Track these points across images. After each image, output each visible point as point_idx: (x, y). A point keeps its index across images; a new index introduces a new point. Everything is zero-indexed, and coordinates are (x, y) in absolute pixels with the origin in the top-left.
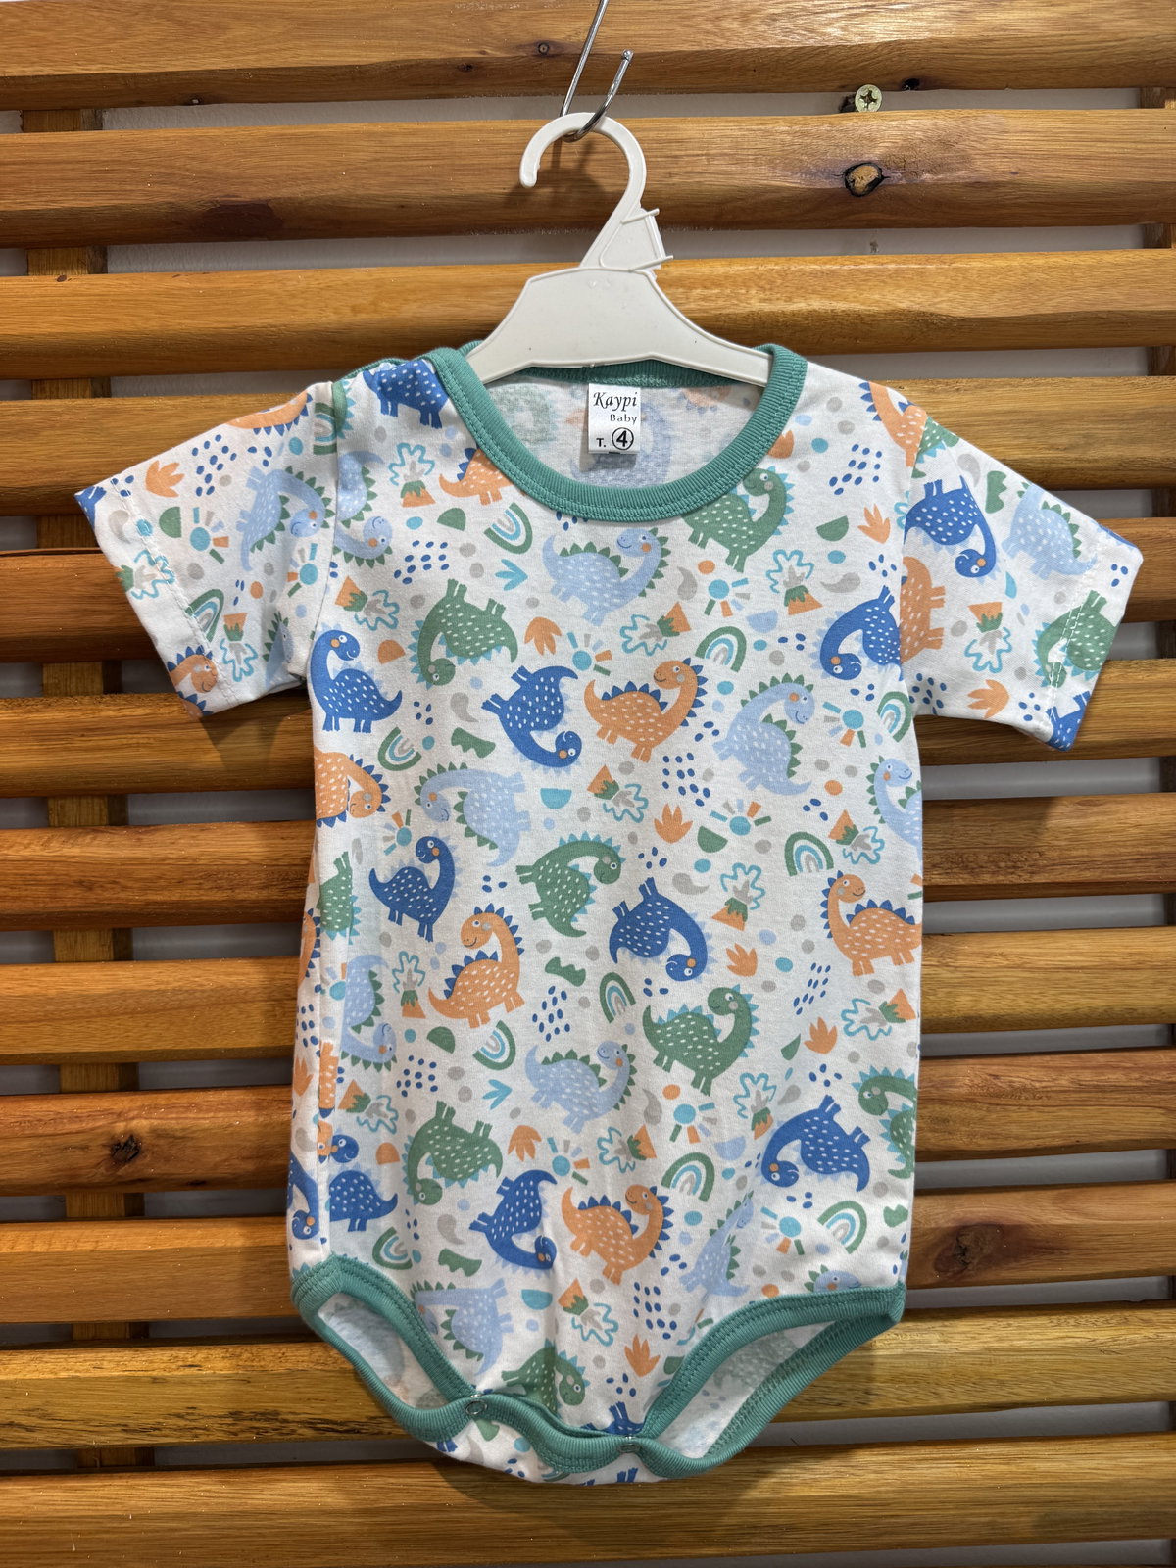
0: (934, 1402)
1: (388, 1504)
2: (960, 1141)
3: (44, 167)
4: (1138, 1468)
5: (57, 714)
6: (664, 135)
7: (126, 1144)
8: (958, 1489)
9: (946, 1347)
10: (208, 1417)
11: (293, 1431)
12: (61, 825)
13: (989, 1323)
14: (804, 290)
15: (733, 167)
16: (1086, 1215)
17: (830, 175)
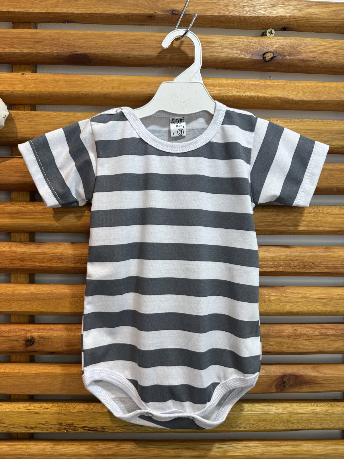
0: (273, 428)
1: (106, 453)
2: (285, 349)
3: (19, 39)
4: (333, 450)
5: (15, 207)
6: (209, 40)
7: (30, 340)
8: (279, 455)
9: (277, 411)
10: (52, 425)
11: (78, 430)
12: (15, 241)
13: (291, 404)
14: (249, 89)
15: (230, 51)
16: (321, 373)
17: (258, 55)
